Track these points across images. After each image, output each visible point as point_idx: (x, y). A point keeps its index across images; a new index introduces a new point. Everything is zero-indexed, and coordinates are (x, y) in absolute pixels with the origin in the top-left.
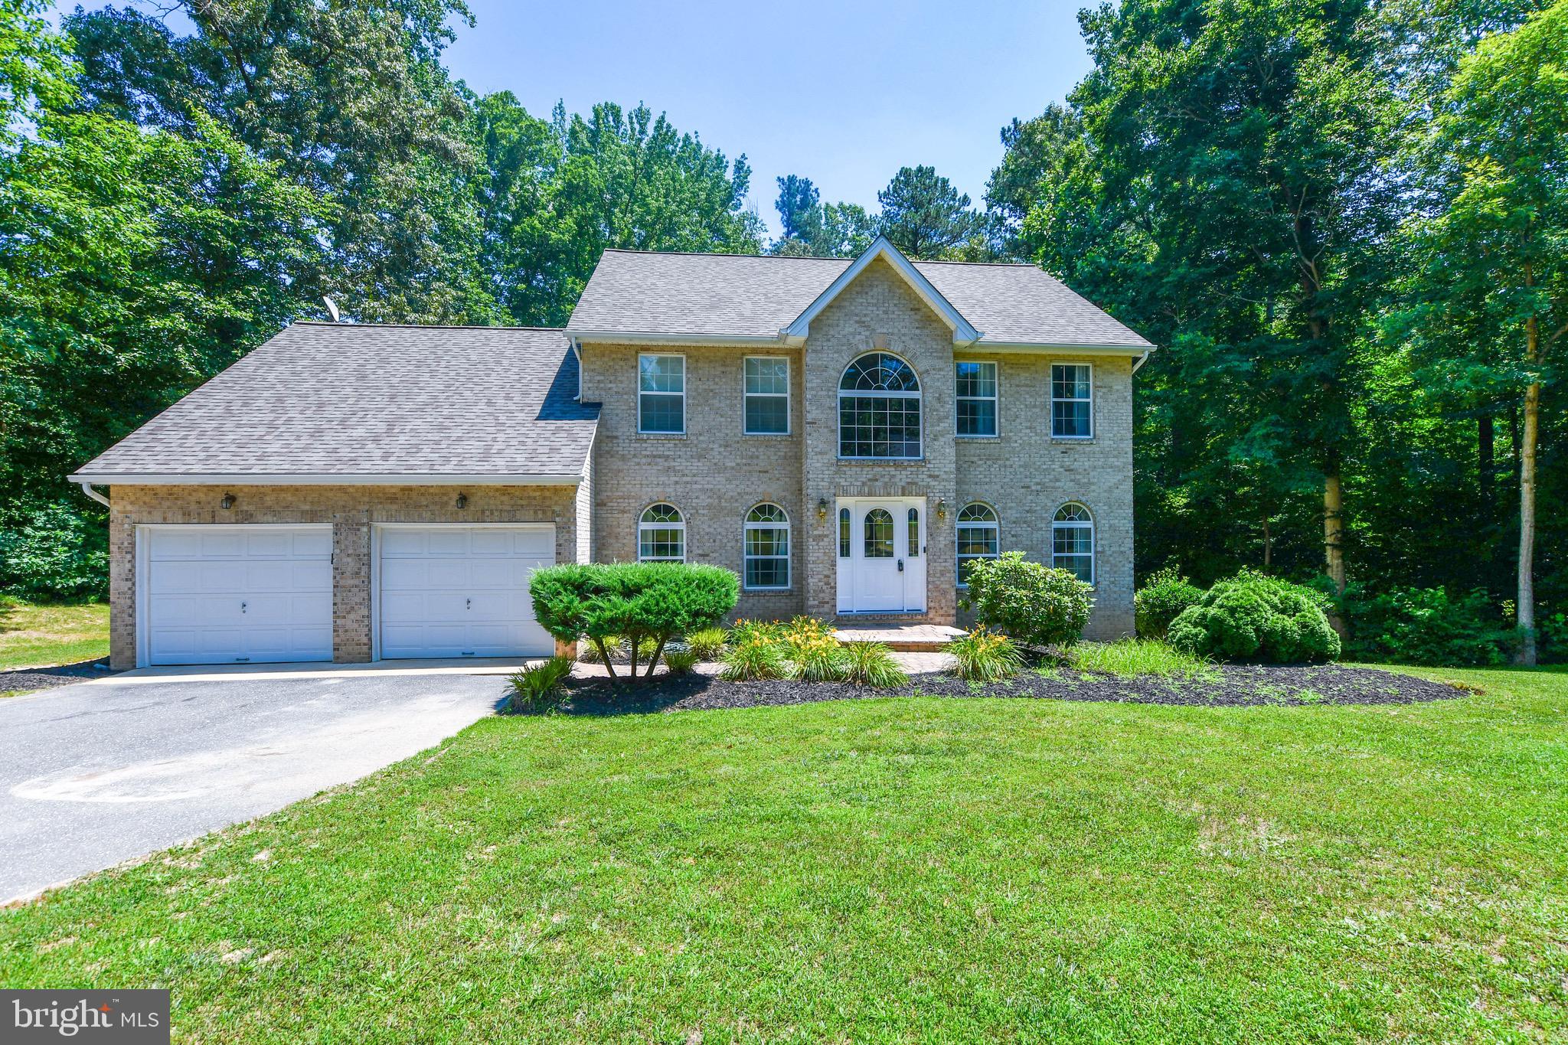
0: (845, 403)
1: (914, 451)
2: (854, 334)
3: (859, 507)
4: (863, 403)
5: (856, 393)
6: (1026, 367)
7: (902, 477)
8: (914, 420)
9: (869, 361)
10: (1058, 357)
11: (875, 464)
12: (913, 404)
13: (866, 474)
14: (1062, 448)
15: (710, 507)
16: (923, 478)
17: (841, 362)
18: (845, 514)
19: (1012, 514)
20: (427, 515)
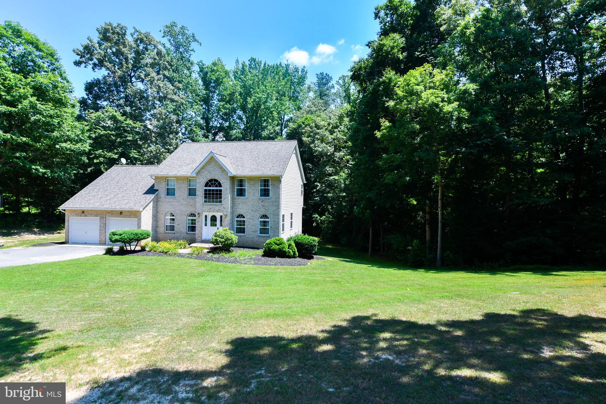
0: (206, 190)
1: (221, 202)
2: (207, 174)
3: (210, 215)
4: (209, 190)
5: (208, 188)
6: (253, 180)
7: (217, 208)
8: (221, 194)
9: (211, 180)
10: (261, 177)
11: (211, 205)
12: (221, 190)
13: (209, 207)
14: (262, 200)
15: (180, 213)
16: (222, 208)
17: (204, 181)
18: (206, 216)
19: (249, 217)
20: (115, 216)
